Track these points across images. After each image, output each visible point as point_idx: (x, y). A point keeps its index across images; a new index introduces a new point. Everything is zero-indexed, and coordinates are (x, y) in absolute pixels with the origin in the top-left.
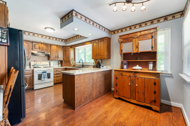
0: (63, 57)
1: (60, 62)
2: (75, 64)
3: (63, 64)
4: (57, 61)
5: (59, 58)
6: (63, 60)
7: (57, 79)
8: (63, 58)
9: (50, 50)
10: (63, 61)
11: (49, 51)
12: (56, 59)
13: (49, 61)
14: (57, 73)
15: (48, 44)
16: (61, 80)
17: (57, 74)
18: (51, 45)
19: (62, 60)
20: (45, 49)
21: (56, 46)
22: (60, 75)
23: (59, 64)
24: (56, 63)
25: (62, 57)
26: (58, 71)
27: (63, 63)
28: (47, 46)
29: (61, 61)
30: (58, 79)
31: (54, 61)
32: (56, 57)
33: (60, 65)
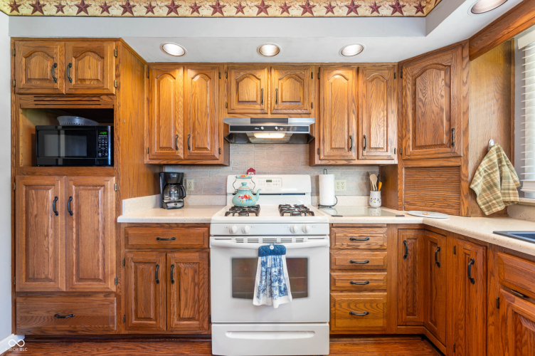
0: (401, 138)
1: (373, 179)
2: (522, 194)
3: (395, 188)
4: (358, 170)
5: (373, 153)
6: (396, 162)
7: (356, 303)
8: (400, 152)
9: (315, 105)
10: (402, 173)
11: (307, 106)
12: (353, 154)
13: (315, 172)
14: (360, 257)
15: (305, 66)
16: (387, 316)
17: (355, 267)
18: (320, 70)
19: (395, 166)
20: (287, 97)
21: (350, 74)
22: (380, 276)
23: (369, 188)
24: (353, 180)
25: (394, 144)
26: (363, 245)
27: (402, 185)
28: (299, 79)
29: (382, 167)
30: (365, 302)
31: (340, 171)
32: (355, 144)
33: (376, 195)
